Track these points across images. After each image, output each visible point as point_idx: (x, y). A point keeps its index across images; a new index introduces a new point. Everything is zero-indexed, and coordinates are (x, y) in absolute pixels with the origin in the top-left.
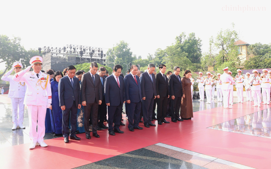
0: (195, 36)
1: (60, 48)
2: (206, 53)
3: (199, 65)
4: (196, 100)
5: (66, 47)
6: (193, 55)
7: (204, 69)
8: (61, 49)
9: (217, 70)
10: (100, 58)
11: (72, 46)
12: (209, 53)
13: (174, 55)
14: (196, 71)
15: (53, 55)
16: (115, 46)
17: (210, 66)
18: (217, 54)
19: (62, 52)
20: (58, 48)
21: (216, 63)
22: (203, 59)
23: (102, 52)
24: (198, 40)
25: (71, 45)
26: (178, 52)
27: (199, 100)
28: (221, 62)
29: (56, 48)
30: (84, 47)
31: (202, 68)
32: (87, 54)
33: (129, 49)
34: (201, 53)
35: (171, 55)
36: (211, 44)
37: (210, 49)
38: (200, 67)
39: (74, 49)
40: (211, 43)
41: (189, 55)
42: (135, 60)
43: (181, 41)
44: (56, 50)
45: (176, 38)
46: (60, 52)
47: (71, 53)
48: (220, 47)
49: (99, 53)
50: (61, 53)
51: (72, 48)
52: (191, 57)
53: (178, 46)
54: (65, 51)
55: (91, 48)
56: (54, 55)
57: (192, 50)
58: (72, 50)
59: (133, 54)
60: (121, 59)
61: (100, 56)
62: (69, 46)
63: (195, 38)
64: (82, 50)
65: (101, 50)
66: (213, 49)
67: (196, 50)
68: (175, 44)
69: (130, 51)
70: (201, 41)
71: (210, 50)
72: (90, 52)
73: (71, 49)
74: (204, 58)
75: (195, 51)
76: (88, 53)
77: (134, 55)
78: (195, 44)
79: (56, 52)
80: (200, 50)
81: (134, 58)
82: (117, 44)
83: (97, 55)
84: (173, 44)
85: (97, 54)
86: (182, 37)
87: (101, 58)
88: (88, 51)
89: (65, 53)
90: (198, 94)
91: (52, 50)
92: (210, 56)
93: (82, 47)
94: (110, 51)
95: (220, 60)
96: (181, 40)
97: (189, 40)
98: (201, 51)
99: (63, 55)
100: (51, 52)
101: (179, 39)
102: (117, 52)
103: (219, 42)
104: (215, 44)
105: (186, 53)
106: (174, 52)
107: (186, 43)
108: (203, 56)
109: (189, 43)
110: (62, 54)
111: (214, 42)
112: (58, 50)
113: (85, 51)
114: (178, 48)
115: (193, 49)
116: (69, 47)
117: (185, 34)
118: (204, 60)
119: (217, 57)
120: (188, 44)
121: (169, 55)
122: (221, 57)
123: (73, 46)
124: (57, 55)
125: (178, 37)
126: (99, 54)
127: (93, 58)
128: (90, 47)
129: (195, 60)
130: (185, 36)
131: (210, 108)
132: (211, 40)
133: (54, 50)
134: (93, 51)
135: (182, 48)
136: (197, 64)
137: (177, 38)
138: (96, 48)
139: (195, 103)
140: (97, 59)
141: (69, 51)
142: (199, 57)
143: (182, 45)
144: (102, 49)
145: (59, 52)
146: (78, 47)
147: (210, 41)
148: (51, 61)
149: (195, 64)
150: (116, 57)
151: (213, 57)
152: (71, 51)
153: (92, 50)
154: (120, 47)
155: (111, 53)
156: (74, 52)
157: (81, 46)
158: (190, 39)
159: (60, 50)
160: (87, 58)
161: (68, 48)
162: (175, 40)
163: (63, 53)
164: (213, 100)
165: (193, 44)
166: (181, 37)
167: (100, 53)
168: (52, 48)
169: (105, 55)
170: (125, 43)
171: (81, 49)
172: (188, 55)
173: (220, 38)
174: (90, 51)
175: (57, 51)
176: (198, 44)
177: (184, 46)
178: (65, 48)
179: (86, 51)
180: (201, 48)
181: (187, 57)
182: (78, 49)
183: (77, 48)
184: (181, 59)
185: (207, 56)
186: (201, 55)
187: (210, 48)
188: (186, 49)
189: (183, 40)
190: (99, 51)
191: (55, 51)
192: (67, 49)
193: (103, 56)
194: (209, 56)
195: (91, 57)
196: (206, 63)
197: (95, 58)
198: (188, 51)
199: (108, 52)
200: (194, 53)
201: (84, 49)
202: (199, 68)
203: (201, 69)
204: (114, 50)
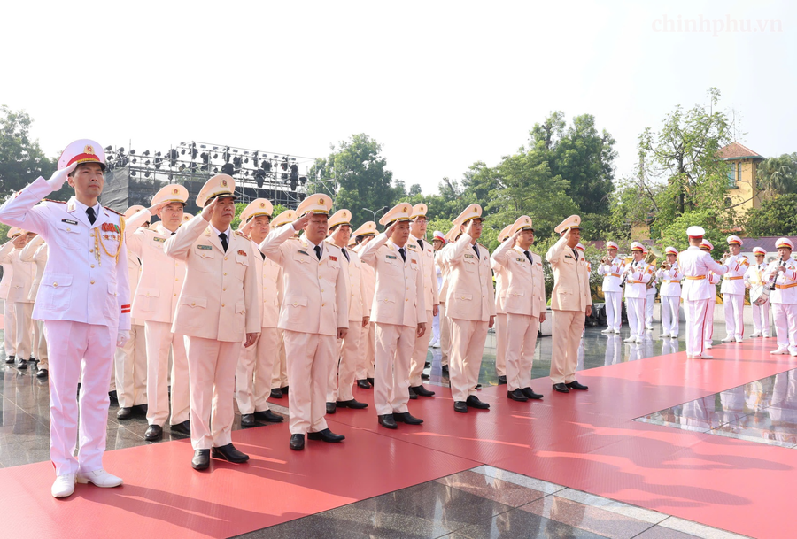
0: (596, 127)
1: (159, 154)
2: (628, 182)
3: (602, 218)
4: (594, 331)
5: (179, 151)
6: (587, 187)
7: (620, 232)
8: (162, 157)
9: (659, 235)
10: (287, 189)
11: (198, 147)
12: (637, 180)
13: (527, 184)
14: (593, 239)
15: (134, 174)
16: (336, 151)
17: (637, 225)
18: (662, 187)
19: (165, 165)
20: (152, 154)
21: (657, 214)
22: (617, 199)
23: (295, 168)
24: (604, 140)
25: (194, 145)
26: (539, 176)
27: (605, 332)
28: (672, 213)
29: (147, 153)
30: (235, 151)
31: (614, 229)
32: (247, 173)
33: (383, 163)
34: (613, 181)
35: (517, 186)
36: (642, 155)
37: (638, 171)
38: (608, 226)
39: (205, 157)
40: (645, 151)
41: (574, 188)
42: (402, 197)
43: (548, 142)
44: (145, 160)
45: (532, 130)
46: (158, 167)
47: (194, 171)
48: (671, 163)
49: (286, 172)
50: (161, 168)
51: (198, 155)
52: (581, 193)
53: (539, 156)
54: (173, 164)
55: (260, 155)
56: (140, 176)
57: (585, 172)
58: (199, 160)
59: (394, 178)
60: (356, 192)
61: (288, 182)
62: (187, 146)
63: (593, 131)
64: (231, 161)
65: (291, 163)
66: (651, 169)
67: (595, 173)
68: (528, 150)
69: (385, 168)
70: (612, 142)
71: (641, 173)
72: (256, 169)
73: (194, 157)
74: (619, 199)
75: (591, 174)
76: (251, 172)
77: (397, 181)
78: (595, 152)
79: (144, 166)
80: (610, 170)
81: (398, 192)
82: (343, 146)
83: (279, 179)
84: (523, 148)
85: (279, 176)
86: (552, 130)
87: (290, 190)
88: (250, 165)
89: (174, 169)
90: (603, 310)
91: (132, 158)
92: (639, 192)
93: (231, 152)
94: (318, 168)
95: (672, 206)
96: (549, 137)
97: (575, 139)
98: (612, 173)
99: (167, 176)
100: (130, 167)
101: (542, 133)
102: (342, 172)
103: (670, 148)
104: (658, 154)
105: (565, 181)
106: (527, 174)
107: (564, 146)
108: (618, 190)
109: (573, 147)
110: (165, 172)
111: (654, 146)
112: (151, 160)
113: (240, 166)
114: (540, 163)
115: (588, 167)
116: (187, 151)
117: (563, 119)
118: (620, 203)
119: (660, 197)
120: (573, 151)
121: (508, 186)
122: (675, 197)
123: (203, 146)
124: (147, 175)
125: (540, 126)
126: (284, 176)
127: (264, 187)
128: (256, 154)
129: (591, 204)
130: (563, 125)
131: (639, 357)
132: (645, 140)
133: (138, 159)
134: (267, 166)
135: (551, 162)
136: (597, 216)
137: (537, 130)
138: (276, 157)
139: (592, 339)
140: (278, 192)
141: (187, 165)
142: (604, 194)
143: (553, 155)
144: (294, 159)
145: (153, 167)
146: (219, 151)
147: (642, 143)
148: (130, 193)
149: (591, 216)
150: (339, 186)
151: (650, 195)
152: (194, 164)
153: (262, 161)
154: (353, 154)
155: (323, 173)
156: (203, 168)
157: (228, 149)
158: (579, 136)
159: (157, 160)
160: (246, 188)
161: (183, 152)
162: (530, 137)
163: (169, 169)
164: (648, 332)
165: (587, 150)
166: (548, 127)
167: (289, 171)
168: (133, 152)
169: (304, 180)
170: (371, 142)
171: (228, 160)
172: (569, 186)
173: (672, 136)
174: (256, 165)
175: (148, 162)
176: (604, 153)
177: (559, 157)
178: (173, 155)
179: (244, 165)
180: (613, 164)
181: (568, 192)
182: (216, 157)
183: (213, 154)
184: (547, 197)
185: (629, 192)
186: (610, 187)
187: (641, 166)
188: (565, 167)
189: (555, 138)
190: (285, 166)
191: (140, 163)
192: (181, 157)
193: (299, 182)
194: (635, 192)
195: (260, 185)
196: (625, 214)
197: (273, 188)
198: (569, 173)
199: (312, 170)
200: (590, 182)
201: (235, 159)
202: (604, 230)
203: (609, 231)
204: (332, 165)
